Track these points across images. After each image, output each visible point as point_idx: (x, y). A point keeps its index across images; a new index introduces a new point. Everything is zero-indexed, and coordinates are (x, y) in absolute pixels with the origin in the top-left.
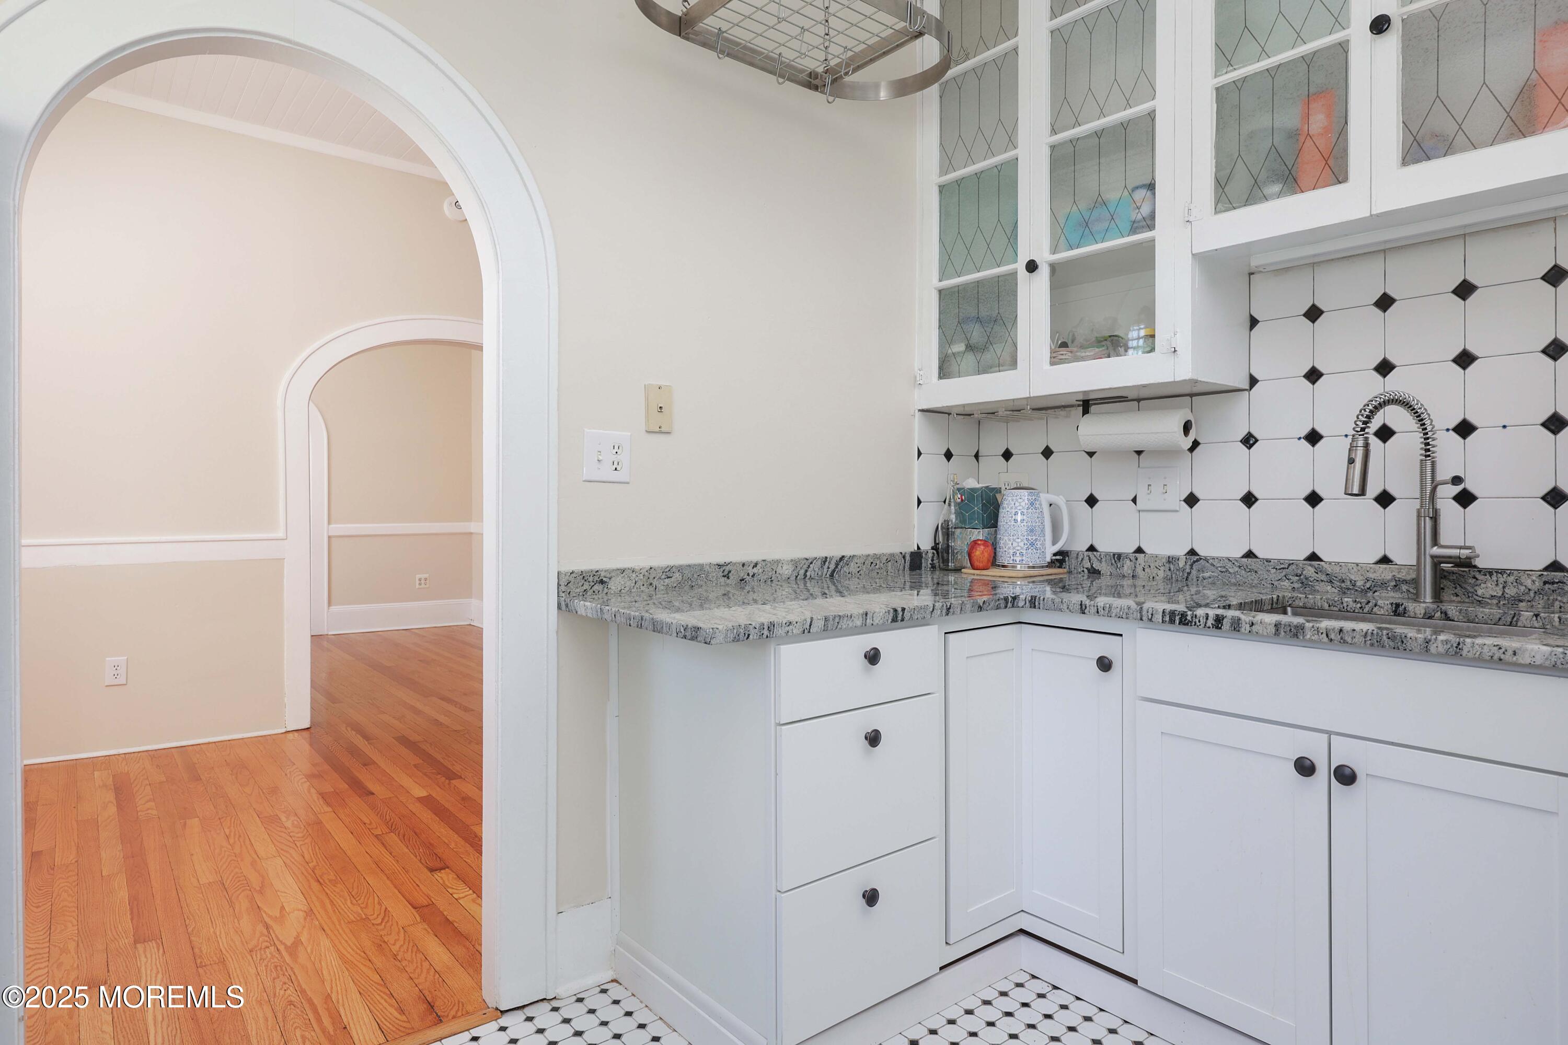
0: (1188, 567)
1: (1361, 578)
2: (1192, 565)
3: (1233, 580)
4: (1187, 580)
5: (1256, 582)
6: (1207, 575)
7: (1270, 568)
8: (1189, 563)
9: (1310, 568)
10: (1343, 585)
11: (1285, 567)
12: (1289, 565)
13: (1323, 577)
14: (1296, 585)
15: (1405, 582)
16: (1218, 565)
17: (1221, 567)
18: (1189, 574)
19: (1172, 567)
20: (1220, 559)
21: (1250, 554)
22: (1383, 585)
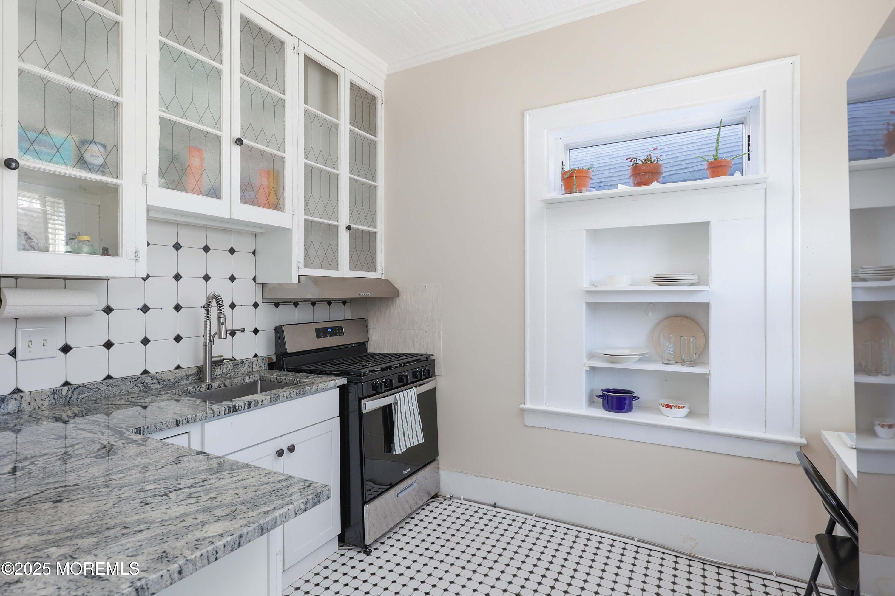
0: (70, 394)
1: (173, 377)
2: (73, 393)
3: (103, 395)
4: (69, 402)
5: (118, 392)
6: (84, 396)
7: (127, 383)
8: (71, 391)
9: (149, 378)
10: (165, 383)
11: (134, 380)
12: (138, 378)
13: (155, 381)
14: (141, 389)
15: (190, 375)
16: (93, 387)
17: (95, 388)
18: (70, 398)
19: (56, 396)
20: (94, 384)
21: (109, 377)
22: (182, 379)
